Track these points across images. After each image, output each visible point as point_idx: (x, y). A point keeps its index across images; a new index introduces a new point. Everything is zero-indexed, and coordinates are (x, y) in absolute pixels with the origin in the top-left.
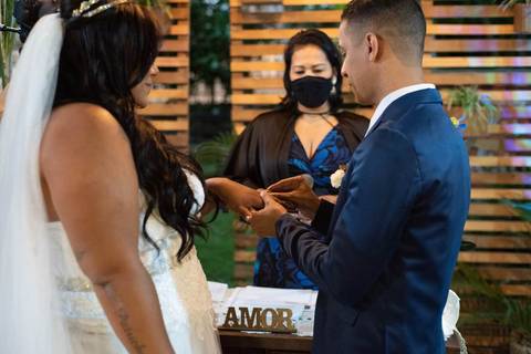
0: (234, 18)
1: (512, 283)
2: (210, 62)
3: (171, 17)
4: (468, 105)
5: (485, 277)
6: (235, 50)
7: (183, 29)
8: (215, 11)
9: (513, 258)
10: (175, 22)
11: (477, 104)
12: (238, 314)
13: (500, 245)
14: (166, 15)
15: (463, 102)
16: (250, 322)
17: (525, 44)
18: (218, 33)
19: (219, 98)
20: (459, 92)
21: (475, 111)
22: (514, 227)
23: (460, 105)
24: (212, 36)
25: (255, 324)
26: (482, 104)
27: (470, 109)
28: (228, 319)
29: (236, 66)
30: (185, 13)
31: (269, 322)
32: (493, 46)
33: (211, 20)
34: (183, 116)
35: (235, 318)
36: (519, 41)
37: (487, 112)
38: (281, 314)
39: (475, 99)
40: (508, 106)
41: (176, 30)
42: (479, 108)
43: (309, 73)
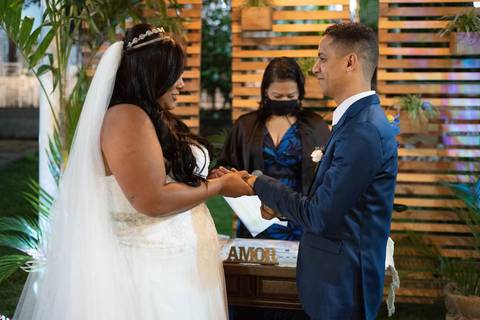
0: (235, 41)
1: (448, 247)
2: (212, 73)
3: (187, 40)
4: (412, 109)
5: (427, 242)
6: (235, 66)
7: (196, 50)
8: (216, 31)
9: (449, 228)
10: (190, 44)
11: (420, 109)
12: (238, 250)
13: (441, 218)
14: (184, 39)
15: (409, 108)
16: (246, 257)
17: (458, 63)
18: (219, 50)
19: (219, 105)
20: (406, 99)
21: (418, 114)
22: (450, 204)
23: (407, 109)
24: (214, 53)
25: (249, 258)
26: (424, 109)
27: (414, 112)
28: (230, 255)
29: (236, 78)
30: (197, 37)
31: (259, 258)
32: (435, 64)
33: (213, 39)
34: (195, 116)
35: (235, 255)
36: (454, 61)
37: (428, 115)
38: (268, 251)
39: (418, 104)
40: (445, 110)
41: (190, 50)
42: (421, 111)
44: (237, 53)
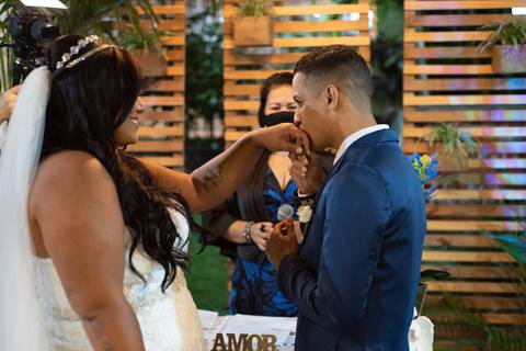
0: (227, 60)
2: (209, 98)
3: (167, 59)
4: (448, 141)
5: (468, 306)
6: (228, 90)
7: (179, 70)
8: (213, 49)
9: (495, 288)
10: (171, 63)
11: (458, 141)
12: (226, 340)
13: (482, 275)
14: (163, 57)
15: (445, 140)
16: (237, 347)
17: (503, 83)
18: (216, 70)
19: (218, 133)
20: (440, 128)
21: (455, 147)
22: (495, 258)
23: (441, 141)
24: (211, 73)
25: (241, 349)
26: (462, 140)
27: (450, 145)
28: (216, 344)
29: (228, 105)
30: (181, 55)
31: (254, 348)
32: (473, 85)
33: (210, 57)
34: (178, 153)
35: (222, 344)
36: (498, 80)
37: (467, 148)
38: (266, 340)
39: (456, 135)
41: (171, 71)
42: (460, 144)
43: (284, 109)
44: (229, 74)
